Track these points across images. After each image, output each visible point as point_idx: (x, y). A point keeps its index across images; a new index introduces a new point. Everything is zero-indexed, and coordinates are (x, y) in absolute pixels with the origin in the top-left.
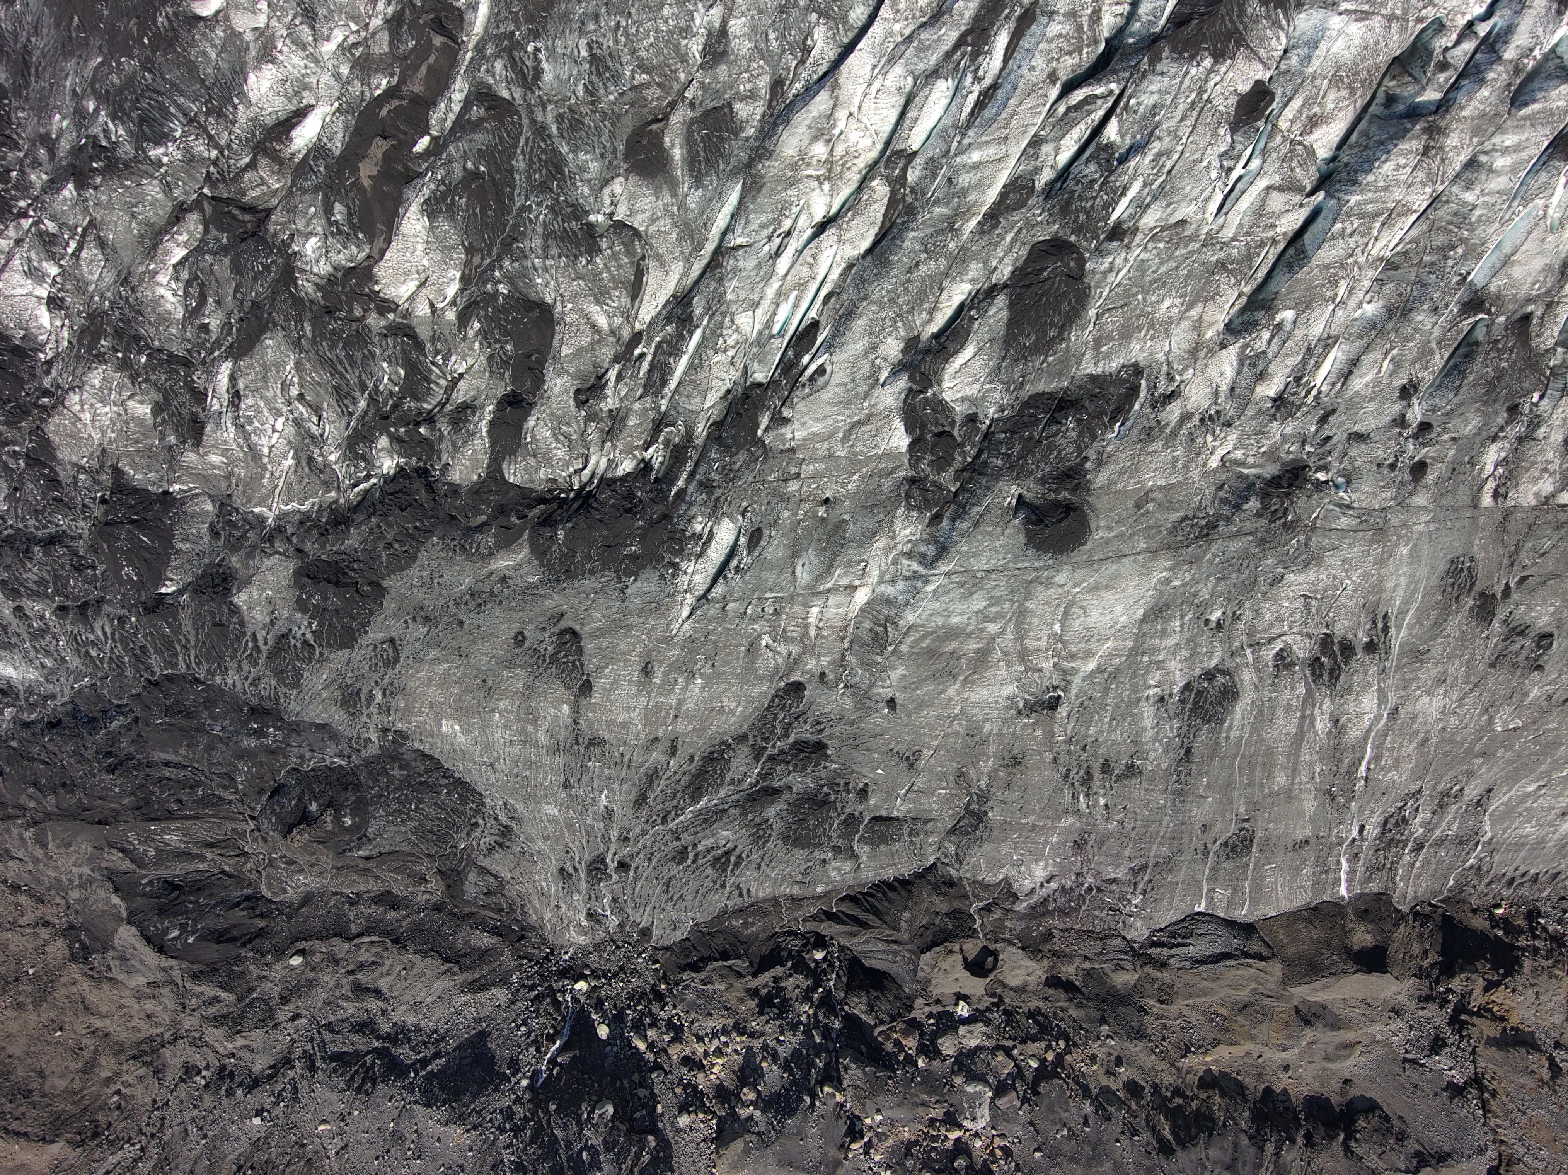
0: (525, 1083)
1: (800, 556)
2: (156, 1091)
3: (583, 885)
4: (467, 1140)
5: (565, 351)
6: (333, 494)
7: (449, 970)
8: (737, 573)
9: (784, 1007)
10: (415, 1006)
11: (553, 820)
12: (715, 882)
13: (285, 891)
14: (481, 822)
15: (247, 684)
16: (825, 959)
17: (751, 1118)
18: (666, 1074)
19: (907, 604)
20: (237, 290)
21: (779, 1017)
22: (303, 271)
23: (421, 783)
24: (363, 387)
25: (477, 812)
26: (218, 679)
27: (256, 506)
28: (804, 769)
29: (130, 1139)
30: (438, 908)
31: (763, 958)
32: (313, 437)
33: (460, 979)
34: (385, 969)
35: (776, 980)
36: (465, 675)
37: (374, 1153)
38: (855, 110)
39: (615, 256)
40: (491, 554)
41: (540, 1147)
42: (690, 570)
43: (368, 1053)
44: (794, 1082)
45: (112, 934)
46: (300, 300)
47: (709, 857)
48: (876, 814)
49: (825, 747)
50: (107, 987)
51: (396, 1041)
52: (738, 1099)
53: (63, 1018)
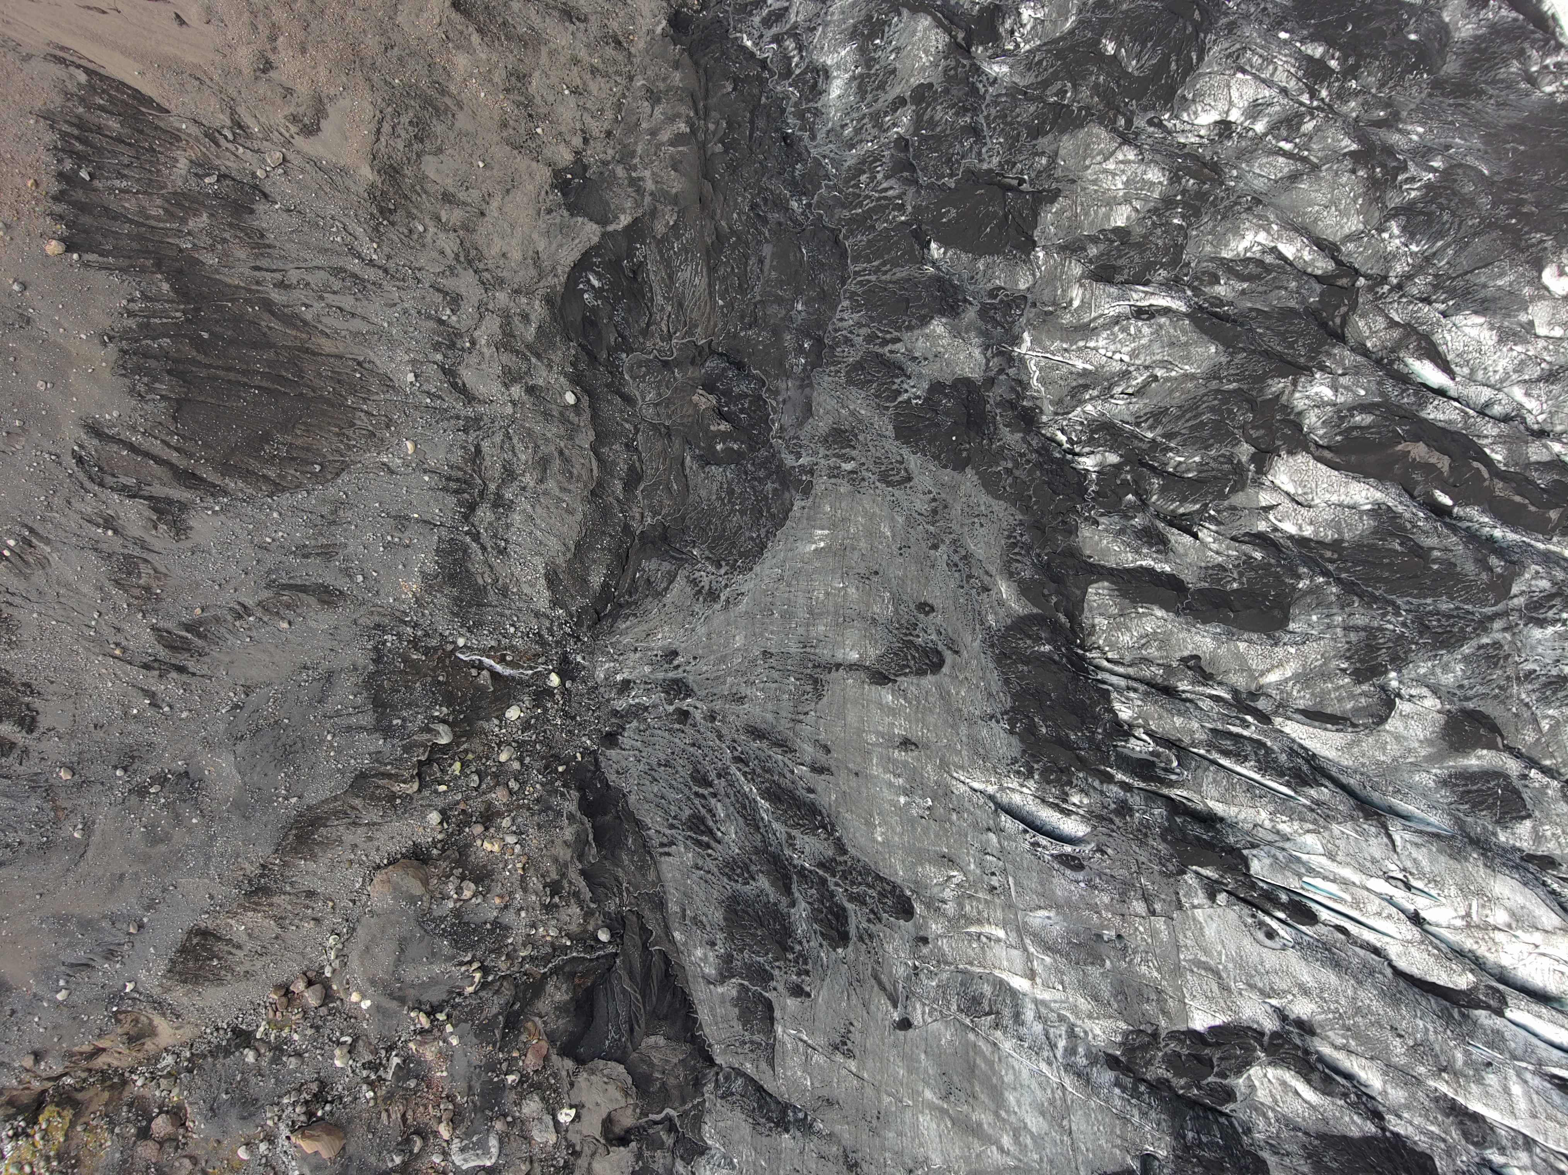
0: (460, 641)
1: (1058, 914)
2: (431, 270)
4: (405, 594)
7: (567, 548)
9: (551, 909)
10: (530, 520)
16: (598, 940)
17: (445, 896)
18: (476, 789)
20: (1257, 310)
21: (542, 905)
29: (381, 248)
31: (597, 876)
33: (560, 561)
34: (565, 483)
35: (576, 894)
37: (386, 501)
38: (1541, 950)
39: (1352, 696)
40: (1011, 575)
42: (1025, 790)
43: (483, 479)
44: (482, 937)
45: (586, 214)
46: (1261, 379)
47: (703, 811)
48: (776, 1006)
49: (845, 946)
50: (531, 211)
51: (496, 506)
52: (462, 879)
53: (497, 167)
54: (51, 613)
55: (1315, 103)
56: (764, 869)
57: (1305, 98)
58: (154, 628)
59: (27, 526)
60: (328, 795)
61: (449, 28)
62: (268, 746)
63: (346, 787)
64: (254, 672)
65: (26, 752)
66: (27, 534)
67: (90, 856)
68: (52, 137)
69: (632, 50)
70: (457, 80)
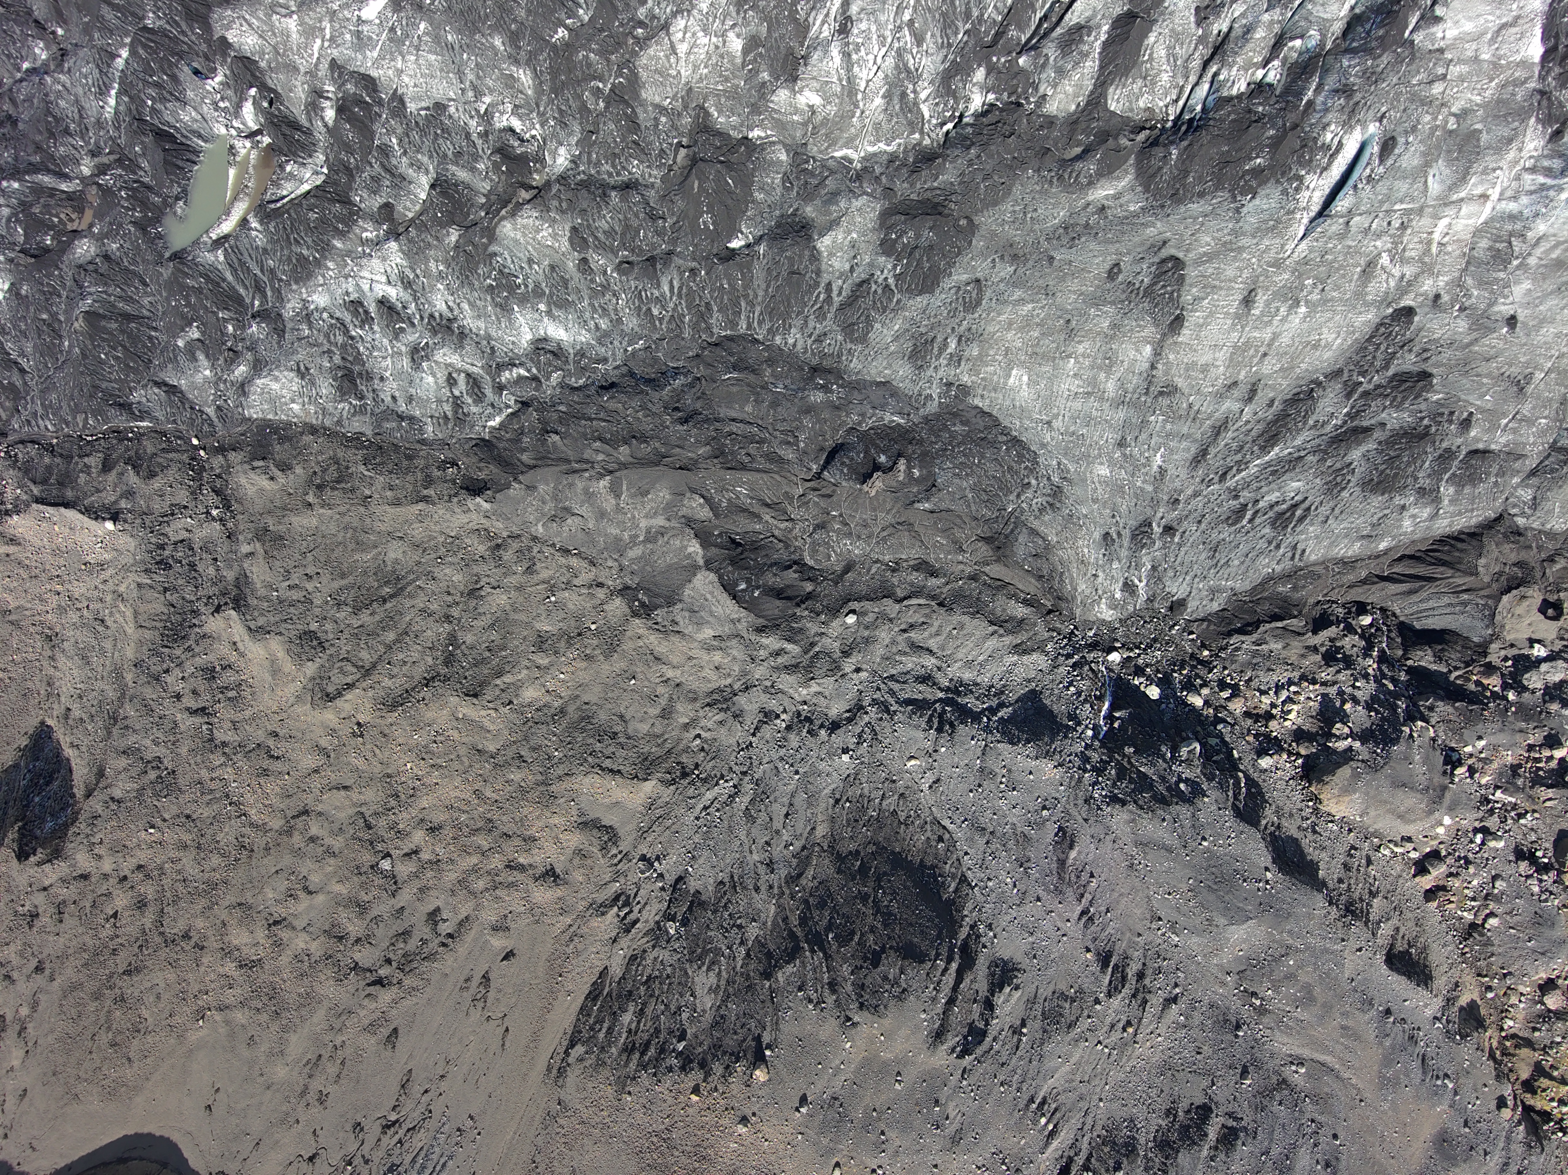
0: (1090, 733)
1: (1432, 167)
2: (738, 733)
3: (1124, 553)
4: (1058, 773)
6: (917, 136)
7: (995, 632)
8: (1368, 182)
9: (1348, 662)
10: (969, 664)
11: (1105, 482)
12: (1270, 543)
13: (829, 556)
14: (1034, 482)
15: (809, 342)
16: (1371, 625)
17: (1350, 749)
18: (1233, 726)
19: (1537, 215)
21: (1348, 667)
23: (982, 439)
24: (968, 15)
25: (1031, 471)
26: (778, 340)
27: (841, 148)
28: (1405, 399)
29: (722, 777)
30: (973, 578)
31: (1315, 620)
32: (908, 71)
33: (1008, 640)
34: (933, 630)
35: (1332, 640)
36: (1049, 315)
37: (966, 787)
40: (1090, 184)
41: (1131, 782)
42: (1311, 186)
43: (936, 702)
44: (1383, 719)
45: (683, 586)
47: (1271, 514)
48: (1474, 448)
49: (1431, 375)
50: (675, 639)
51: (958, 693)
52: (1329, 735)
53: (634, 668)
54: (1098, 1090)
56: (1342, 453)
58: (1109, 995)
59: (1027, 1106)
60: (1262, 845)
61: (499, 702)
62: (1218, 897)
63: (1253, 830)
64: (1138, 912)
65: (1230, 1115)
66: (1034, 1106)
67: (1322, 1058)
68: (645, 1078)
69: (505, 534)
70: (548, 698)
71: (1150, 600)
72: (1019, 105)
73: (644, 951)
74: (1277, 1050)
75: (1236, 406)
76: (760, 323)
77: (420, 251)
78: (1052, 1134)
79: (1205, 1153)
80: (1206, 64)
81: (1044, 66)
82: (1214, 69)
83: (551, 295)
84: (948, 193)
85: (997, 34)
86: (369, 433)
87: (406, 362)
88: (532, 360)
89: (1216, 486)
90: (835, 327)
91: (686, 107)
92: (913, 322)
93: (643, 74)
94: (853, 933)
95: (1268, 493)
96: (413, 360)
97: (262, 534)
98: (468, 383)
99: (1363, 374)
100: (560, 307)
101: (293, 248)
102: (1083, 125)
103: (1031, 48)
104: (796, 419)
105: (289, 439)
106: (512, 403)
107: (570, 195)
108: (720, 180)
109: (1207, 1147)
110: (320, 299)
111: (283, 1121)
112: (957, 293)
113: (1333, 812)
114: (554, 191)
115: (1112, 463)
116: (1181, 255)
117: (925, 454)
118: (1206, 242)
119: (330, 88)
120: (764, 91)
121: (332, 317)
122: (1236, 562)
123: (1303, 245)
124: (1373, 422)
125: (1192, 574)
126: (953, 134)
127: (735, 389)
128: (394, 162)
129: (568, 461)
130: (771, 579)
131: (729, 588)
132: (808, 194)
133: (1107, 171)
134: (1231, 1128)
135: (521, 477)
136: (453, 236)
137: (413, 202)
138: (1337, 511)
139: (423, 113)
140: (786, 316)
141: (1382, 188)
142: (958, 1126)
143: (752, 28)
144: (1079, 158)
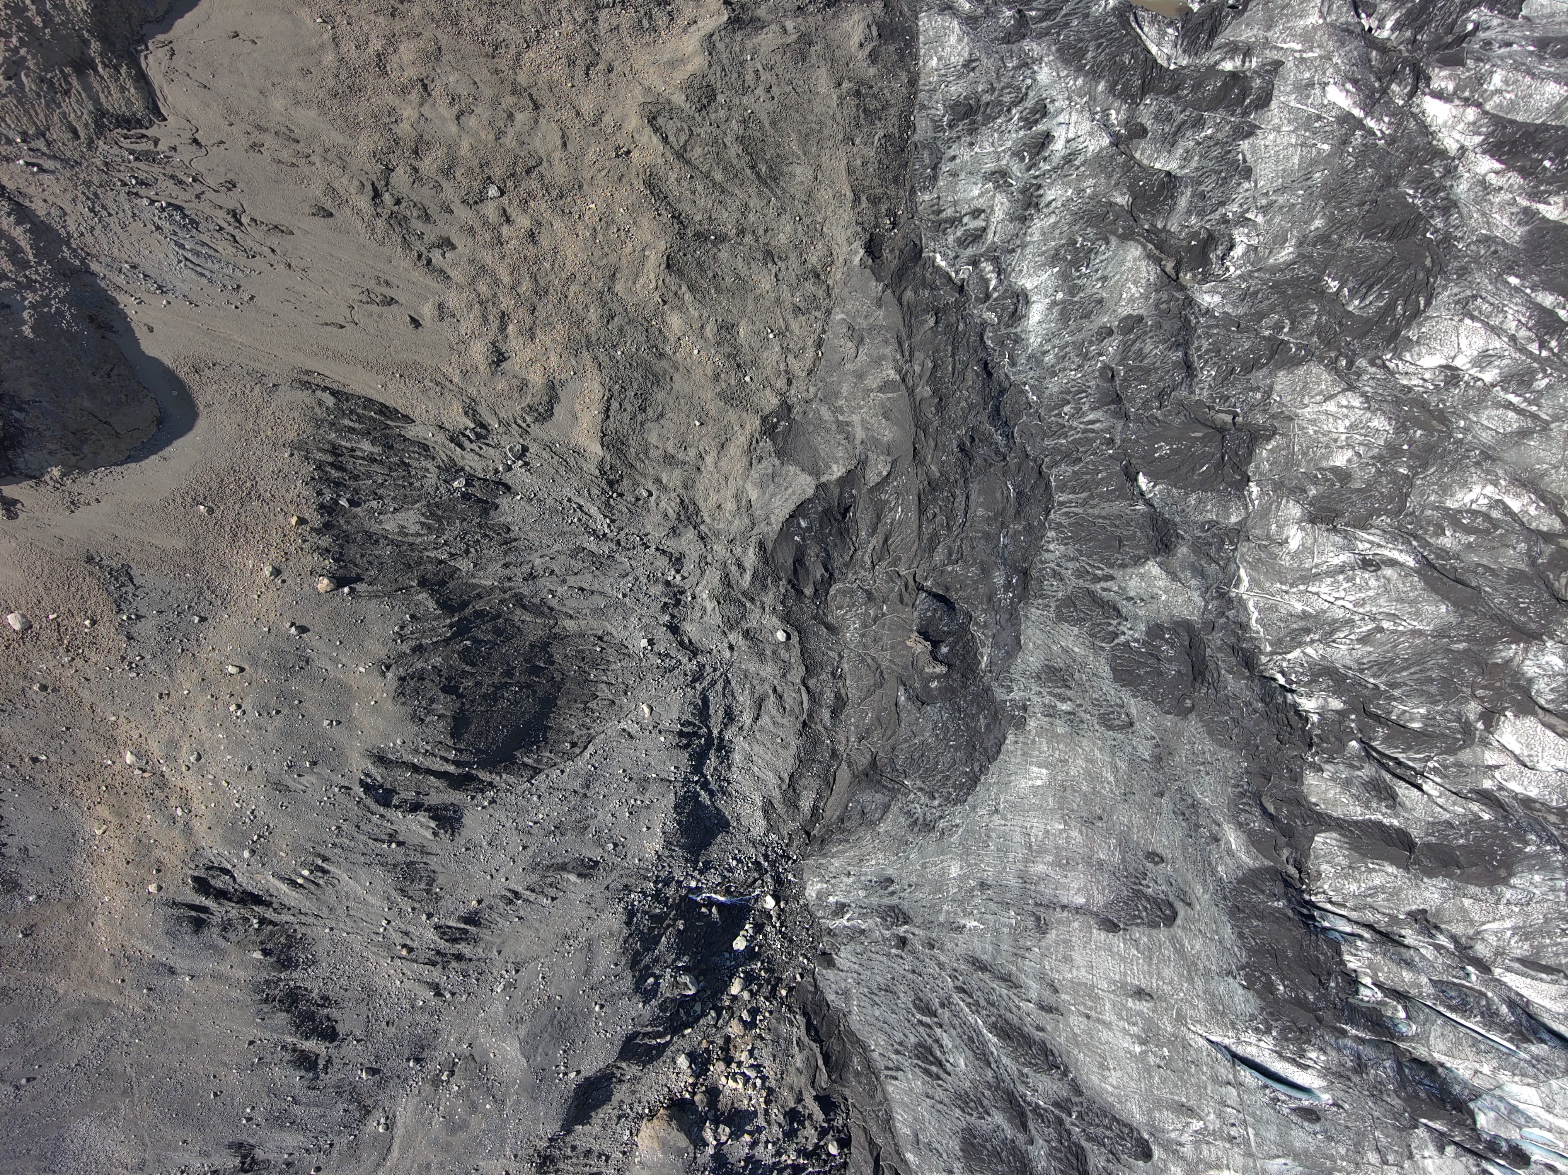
0: (693, 884)
2: (657, 533)
4: (650, 855)
5: (1467, 902)
6: (1269, 649)
7: (782, 780)
8: (1272, 1099)
9: (790, 1135)
10: (749, 758)
12: (901, 1044)
13: (841, 608)
14: (936, 803)
16: (829, 1154)
17: (706, 1144)
18: (715, 1026)
20: (1485, 566)
21: (785, 1134)
22: (1526, 650)
23: (973, 747)
24: (1393, 685)
25: (947, 799)
26: (1051, 534)
27: (1249, 575)
29: (612, 521)
30: (834, 754)
31: (828, 1096)
32: (1331, 633)
33: (776, 794)
34: (779, 719)
35: (810, 1115)
36: (1105, 798)
37: (628, 766)
40: (1240, 825)
41: (649, 928)
43: (708, 728)
45: (798, 463)
46: (1492, 641)
47: (930, 1041)
50: (744, 462)
51: (719, 750)
52: (716, 1122)
53: (711, 423)
54: (341, 925)
55: (1544, 353)
56: (999, 1105)
57: (1534, 348)
58: (437, 927)
59: (319, 855)
60: (602, 1065)
61: (664, 290)
62: (546, 1026)
63: (616, 1055)
64: (522, 949)
65: (329, 1061)
66: (320, 862)
67: (396, 1149)
68: (308, 469)
69: (830, 282)
70: (673, 340)
71: (830, 932)
72: (1310, 746)
73: (434, 458)
74: (398, 1101)
75: (1033, 994)
76: (1066, 514)
77: (1103, 169)
78: (293, 883)
79: (289, 1039)
80: (1369, 927)
81: (1351, 766)
82: (1366, 935)
83: (1073, 303)
84: (1216, 685)
85: (1378, 716)
86: (916, 137)
87: (990, 166)
88: (1006, 291)
89: (951, 985)
90: (1069, 589)
91: (1273, 416)
92: (1083, 666)
93: (1301, 371)
94: (473, 664)
95: (950, 1036)
96: (994, 173)
97: (805, 40)
98: (976, 230)
99: (1080, 1116)
100: (1061, 313)
101: (1093, 43)
102: (1297, 812)
103: (1367, 752)
104: (975, 560)
105: (902, 58)
106: (961, 276)
107: (1175, 311)
108: (1204, 458)
109: (295, 1040)
110: (1044, 74)
111: (230, 110)
112: (1117, 705)
113: (641, 1134)
114: (1177, 295)
115: (963, 878)
116: (1179, 922)
117: (953, 691)
118: (1195, 946)
119: (1254, 63)
120: (1297, 492)
121: (1028, 88)
122: (877, 1013)
123: (1202, 1042)
124: (1033, 1132)
125: (860, 970)
126: (1274, 685)
127: (998, 495)
128: (1189, 134)
129: (910, 337)
130: (813, 552)
131: (800, 510)
132: (1199, 547)
133: (1254, 840)
134: (316, 1064)
135: (889, 291)
136: (1122, 200)
137: (1150, 157)
138: (940, 1106)
139: (1240, 157)
140: (1076, 539)
141: (1268, 1114)
142: (292, 787)
143: (1359, 474)
144: (1264, 810)
